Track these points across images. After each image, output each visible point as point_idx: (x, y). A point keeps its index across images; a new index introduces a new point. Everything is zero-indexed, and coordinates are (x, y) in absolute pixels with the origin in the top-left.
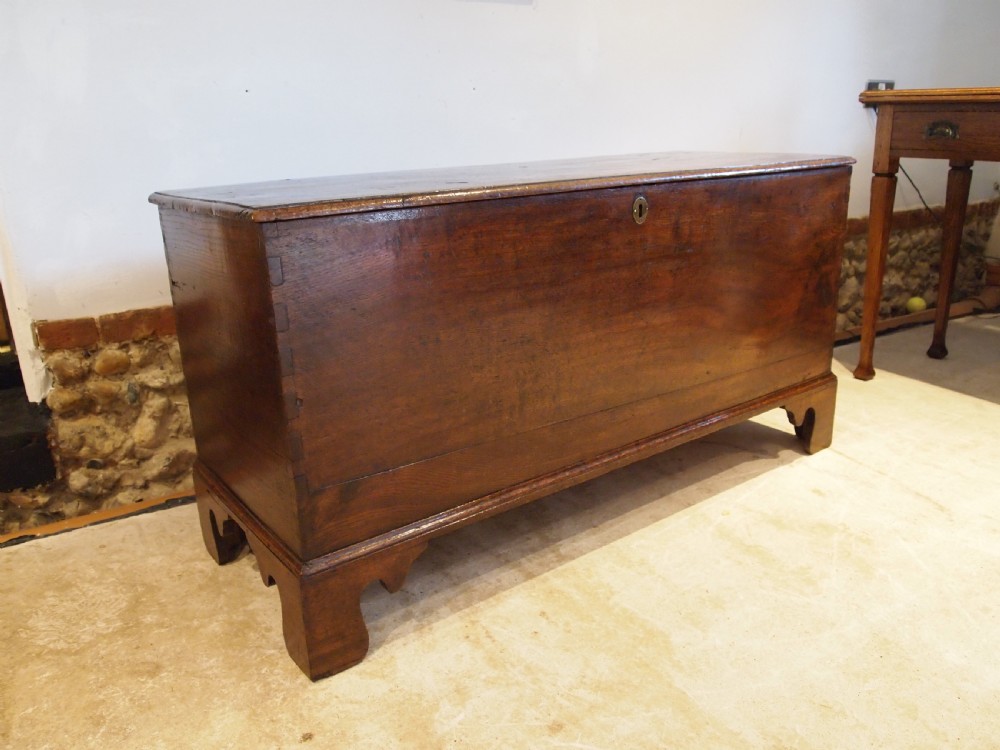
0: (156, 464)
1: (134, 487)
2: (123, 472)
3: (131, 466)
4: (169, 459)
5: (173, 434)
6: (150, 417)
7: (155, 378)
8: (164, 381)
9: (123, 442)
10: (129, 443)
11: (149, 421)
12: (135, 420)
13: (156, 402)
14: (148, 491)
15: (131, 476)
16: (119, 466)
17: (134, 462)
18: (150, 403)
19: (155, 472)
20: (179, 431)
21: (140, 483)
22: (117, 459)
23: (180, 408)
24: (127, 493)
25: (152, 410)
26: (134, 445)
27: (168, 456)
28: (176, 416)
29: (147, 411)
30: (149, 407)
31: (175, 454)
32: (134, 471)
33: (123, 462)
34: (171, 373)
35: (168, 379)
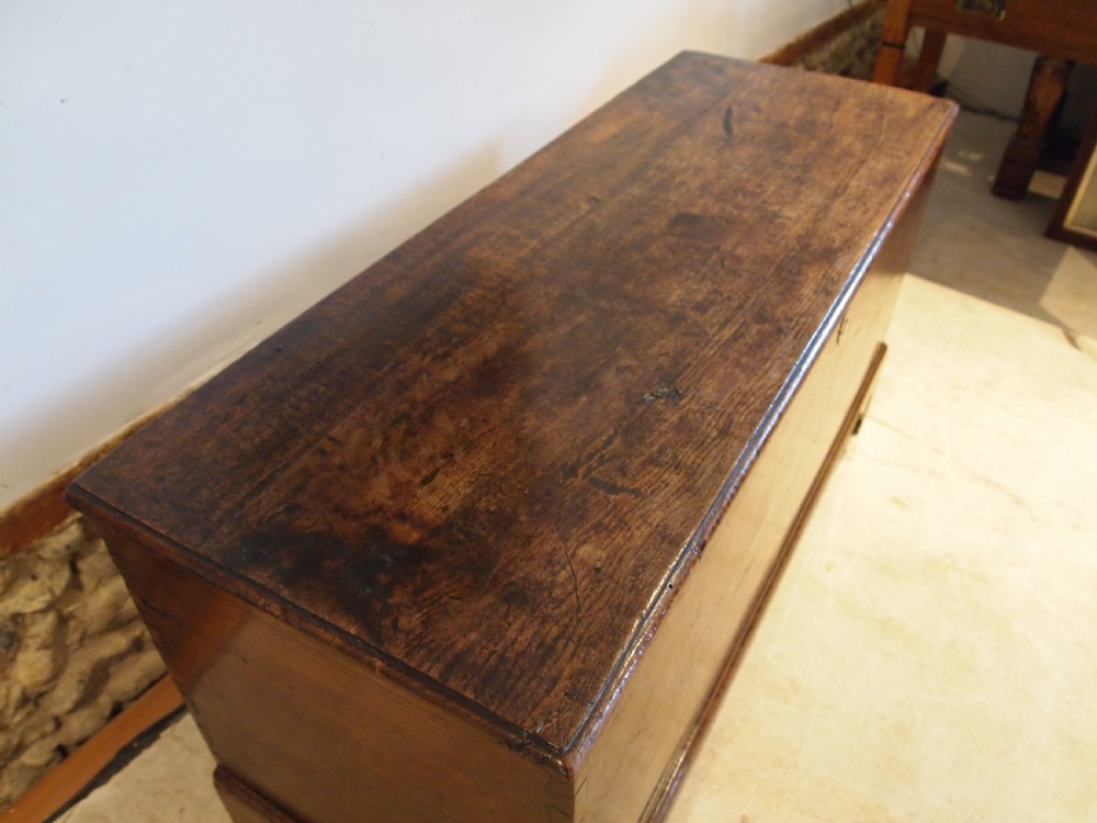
0: (66, 693)
1: (43, 736)
2: (20, 730)
3: (29, 714)
4: (81, 681)
5: (75, 646)
6: (39, 649)
7: (30, 599)
8: (48, 597)
9: (8, 696)
10: (16, 693)
11: (40, 654)
12: (13, 660)
13: (44, 626)
14: (64, 730)
15: (33, 728)
16: (12, 727)
17: (30, 707)
18: (33, 630)
19: (68, 705)
20: (82, 639)
21: (50, 727)
22: (7, 721)
23: (77, 613)
24: (34, 749)
25: (39, 640)
26: (24, 691)
27: (79, 677)
28: (72, 624)
29: (32, 643)
30: (31, 637)
31: (88, 671)
32: (35, 719)
33: (18, 718)
34: (50, 577)
35: (51, 590)
